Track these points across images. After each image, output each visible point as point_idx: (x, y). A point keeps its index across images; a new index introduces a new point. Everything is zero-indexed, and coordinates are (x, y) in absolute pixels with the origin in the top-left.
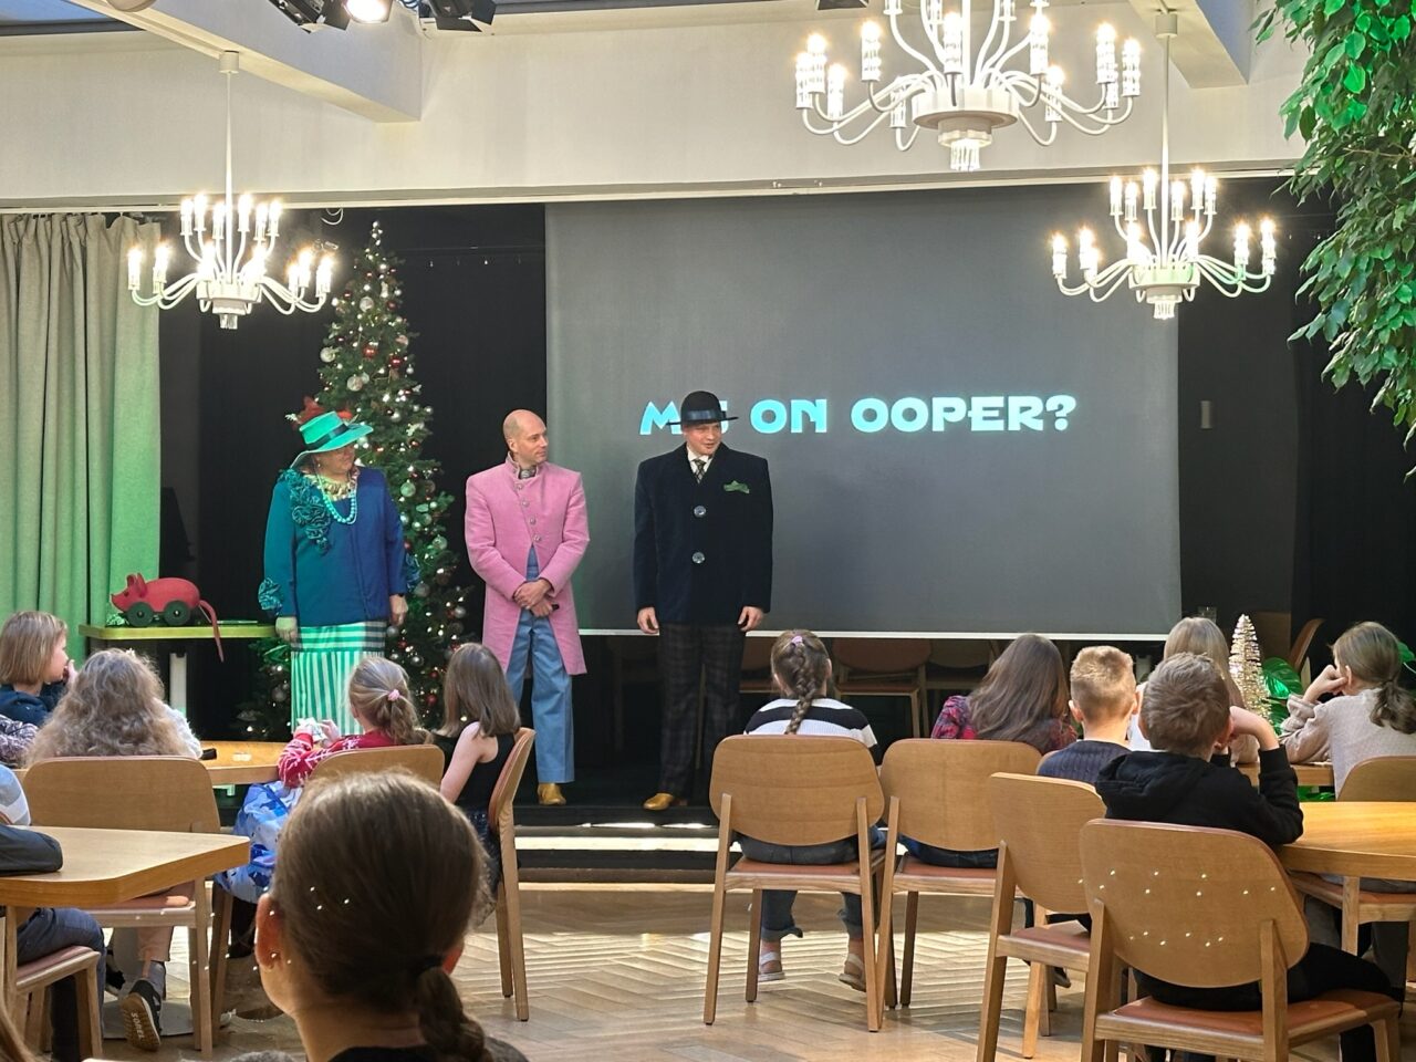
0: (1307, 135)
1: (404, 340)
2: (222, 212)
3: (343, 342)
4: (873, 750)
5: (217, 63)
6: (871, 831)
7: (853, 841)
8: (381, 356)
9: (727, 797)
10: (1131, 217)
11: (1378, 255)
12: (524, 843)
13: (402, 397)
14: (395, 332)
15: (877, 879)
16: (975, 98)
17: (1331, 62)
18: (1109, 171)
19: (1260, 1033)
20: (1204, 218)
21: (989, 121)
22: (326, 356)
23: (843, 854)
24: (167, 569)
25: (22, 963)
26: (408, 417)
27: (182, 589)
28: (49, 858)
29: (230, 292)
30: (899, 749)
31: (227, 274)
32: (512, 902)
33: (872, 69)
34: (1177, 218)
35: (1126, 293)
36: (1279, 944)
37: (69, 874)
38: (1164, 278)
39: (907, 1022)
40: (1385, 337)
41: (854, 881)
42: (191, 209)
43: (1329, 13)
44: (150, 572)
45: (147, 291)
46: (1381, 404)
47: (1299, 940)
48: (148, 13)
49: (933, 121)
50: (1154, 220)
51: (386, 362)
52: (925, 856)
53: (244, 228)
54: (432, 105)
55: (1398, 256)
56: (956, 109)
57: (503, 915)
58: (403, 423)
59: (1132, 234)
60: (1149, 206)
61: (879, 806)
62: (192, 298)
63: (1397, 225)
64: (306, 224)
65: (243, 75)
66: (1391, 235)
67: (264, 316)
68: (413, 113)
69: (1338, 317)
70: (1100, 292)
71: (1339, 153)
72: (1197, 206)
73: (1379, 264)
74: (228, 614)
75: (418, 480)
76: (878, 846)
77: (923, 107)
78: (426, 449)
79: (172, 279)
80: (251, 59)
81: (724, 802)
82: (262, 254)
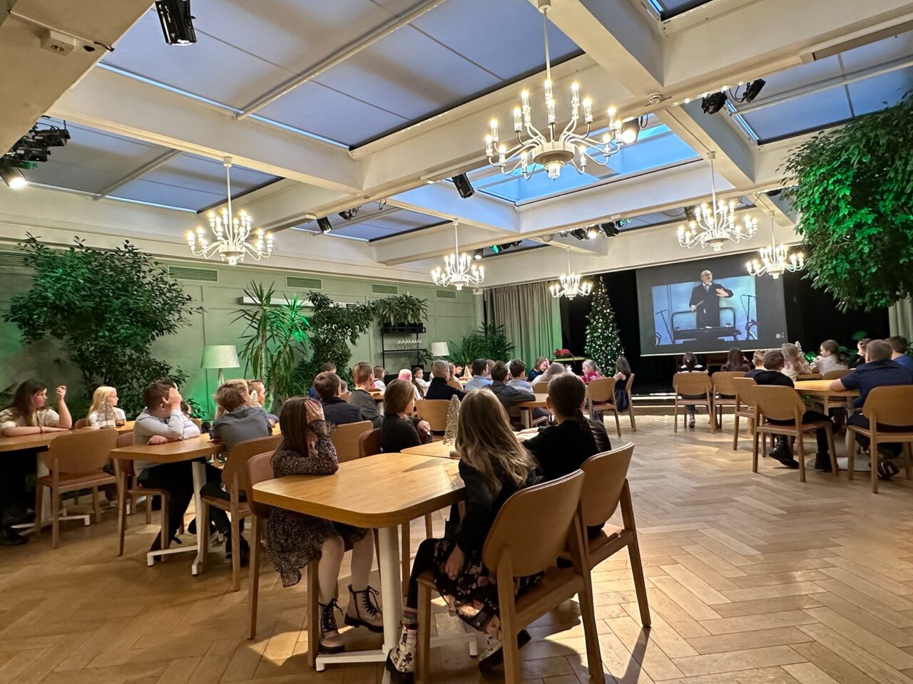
0: (801, 234)
1: (608, 299)
2: (568, 279)
3: (596, 301)
4: (708, 374)
5: (566, 250)
6: (710, 392)
7: (705, 394)
8: (604, 303)
9: (676, 386)
10: (766, 257)
11: (822, 258)
12: (633, 398)
13: (608, 311)
14: (606, 298)
15: (712, 402)
16: (718, 236)
17: (805, 217)
18: (759, 248)
19: (795, 429)
20: (784, 255)
21: (722, 240)
22: (593, 304)
23: (703, 397)
24: (564, 347)
25: (534, 418)
26: (610, 314)
27: (567, 351)
28: (533, 399)
29: (571, 293)
30: (716, 374)
31: (571, 289)
32: (631, 409)
33: (694, 233)
34: (778, 256)
35: (766, 274)
36: (799, 410)
37: (536, 401)
38: (775, 269)
39: (721, 432)
40: (825, 277)
41: (707, 402)
42: (562, 278)
43: (803, 207)
44: (560, 348)
45: (555, 294)
46: (827, 292)
47: (804, 409)
48: (552, 242)
49: (709, 241)
50: (772, 257)
51: (605, 304)
52: (723, 397)
53: (573, 280)
54: (610, 251)
55: (827, 258)
56: (714, 238)
57: (630, 411)
58: (609, 316)
59: (766, 260)
60: (770, 254)
61: (711, 386)
62: (564, 295)
63: (826, 251)
64: (586, 278)
65: (571, 251)
66: (825, 254)
67: (578, 297)
68: (606, 254)
69: (813, 273)
70: (760, 274)
71: (811, 237)
72: (782, 253)
73: (822, 261)
74: (576, 355)
75: (613, 327)
76: (711, 395)
77: (707, 239)
78: (614, 321)
79: (560, 292)
80: (573, 248)
81: (676, 387)
82: (576, 285)
